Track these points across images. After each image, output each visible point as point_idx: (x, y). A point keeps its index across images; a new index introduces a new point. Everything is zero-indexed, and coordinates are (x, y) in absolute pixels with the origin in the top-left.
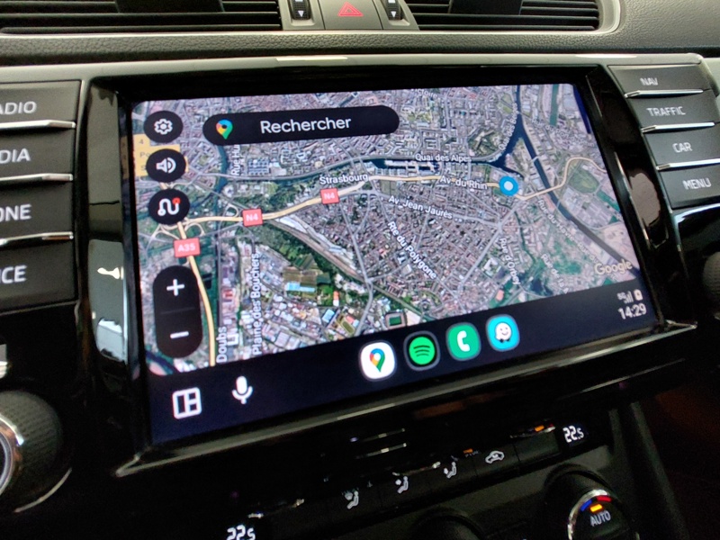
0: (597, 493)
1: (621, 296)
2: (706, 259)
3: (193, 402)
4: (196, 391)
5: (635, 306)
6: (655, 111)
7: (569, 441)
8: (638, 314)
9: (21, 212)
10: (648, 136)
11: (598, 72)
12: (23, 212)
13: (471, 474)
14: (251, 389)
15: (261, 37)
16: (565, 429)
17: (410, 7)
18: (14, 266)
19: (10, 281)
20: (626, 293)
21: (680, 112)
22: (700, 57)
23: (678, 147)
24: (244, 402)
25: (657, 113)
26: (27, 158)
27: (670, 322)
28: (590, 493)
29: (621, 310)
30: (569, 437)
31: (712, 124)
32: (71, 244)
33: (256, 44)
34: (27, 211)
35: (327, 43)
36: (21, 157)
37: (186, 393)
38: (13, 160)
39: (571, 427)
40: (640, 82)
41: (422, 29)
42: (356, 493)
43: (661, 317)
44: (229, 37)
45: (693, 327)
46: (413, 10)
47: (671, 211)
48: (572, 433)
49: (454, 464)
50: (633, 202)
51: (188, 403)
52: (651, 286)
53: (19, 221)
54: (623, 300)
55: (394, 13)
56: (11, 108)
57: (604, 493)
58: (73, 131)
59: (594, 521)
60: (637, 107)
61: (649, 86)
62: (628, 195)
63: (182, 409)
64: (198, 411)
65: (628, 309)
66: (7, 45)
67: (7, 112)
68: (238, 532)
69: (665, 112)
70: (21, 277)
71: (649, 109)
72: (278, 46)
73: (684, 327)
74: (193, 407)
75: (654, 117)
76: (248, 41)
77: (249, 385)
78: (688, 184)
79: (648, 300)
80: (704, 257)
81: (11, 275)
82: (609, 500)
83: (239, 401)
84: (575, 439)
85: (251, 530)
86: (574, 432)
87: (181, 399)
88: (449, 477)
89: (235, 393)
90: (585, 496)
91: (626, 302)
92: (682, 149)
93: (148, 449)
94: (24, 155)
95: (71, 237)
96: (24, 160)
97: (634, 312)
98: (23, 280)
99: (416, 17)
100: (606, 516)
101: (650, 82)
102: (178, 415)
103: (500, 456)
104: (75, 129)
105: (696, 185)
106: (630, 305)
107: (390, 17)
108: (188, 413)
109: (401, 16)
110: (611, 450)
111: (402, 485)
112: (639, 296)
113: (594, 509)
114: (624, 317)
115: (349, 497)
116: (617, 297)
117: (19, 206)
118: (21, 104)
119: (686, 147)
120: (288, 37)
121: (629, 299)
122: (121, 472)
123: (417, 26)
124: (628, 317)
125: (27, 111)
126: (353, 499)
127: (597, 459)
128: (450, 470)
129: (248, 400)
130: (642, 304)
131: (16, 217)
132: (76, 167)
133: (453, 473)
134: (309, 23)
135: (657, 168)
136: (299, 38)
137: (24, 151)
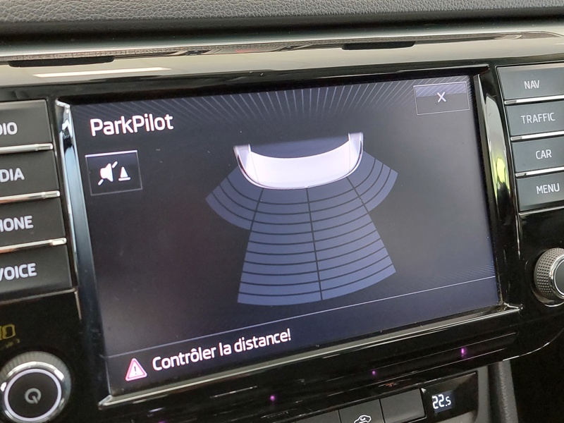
7: (437, 407)
12: (27, 222)
18: (27, 264)
19: (26, 276)
23: (539, 155)
26: (22, 177)
30: (437, 404)
34: (30, 221)
36: (17, 176)
38: (12, 179)
53: (25, 229)
58: (52, 152)
69: (537, 118)
70: (33, 272)
78: (540, 189)
81: (25, 271)
84: (442, 406)
86: (442, 401)
92: (542, 156)
94: (19, 174)
95: (65, 242)
96: (20, 179)
98: (35, 274)
105: (547, 190)
117: (24, 217)
118: (4, 125)
119: (546, 154)
125: (10, 132)
131: (22, 227)
135: (515, 176)
137: (18, 170)
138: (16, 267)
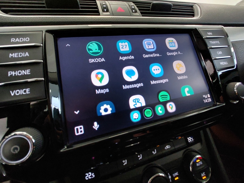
0: (198, 156)
1: (204, 96)
2: (227, 85)
3: (81, 130)
4: (82, 126)
5: (208, 99)
6: (212, 42)
7: (189, 142)
8: (209, 101)
9: (27, 72)
10: (210, 49)
11: (195, 30)
12: (28, 72)
13: (160, 153)
14: (98, 126)
15: (94, 18)
16: (188, 138)
17: (139, 9)
18: (26, 89)
19: (25, 93)
20: (205, 95)
21: (218, 43)
22: (223, 27)
24: (96, 129)
25: (212, 43)
26: (28, 55)
27: (218, 103)
28: (196, 157)
29: (204, 100)
30: (189, 141)
31: (227, 46)
32: (44, 81)
33: (93, 20)
34: (29, 72)
35: (115, 20)
36: (26, 55)
37: (79, 127)
38: (24, 56)
39: (190, 138)
40: (207, 34)
41: (143, 16)
42: (126, 160)
43: (215, 102)
44: (84, 17)
45: (224, 104)
46: (139, 10)
47: (217, 71)
48: (190, 139)
49: (155, 150)
50: (207, 69)
51: (79, 130)
52: (212, 93)
53: (27, 74)
54: (205, 97)
55: (134, 11)
56: (22, 40)
57: (200, 156)
58: (42, 47)
59: (198, 165)
60: (207, 41)
61: (210, 35)
62: (205, 66)
63: (78, 132)
64: (83, 132)
65: (206, 100)
66: (13, 19)
67: (20, 41)
68: (89, 174)
69: (214, 42)
70: (28, 92)
71: (210, 42)
72: (100, 21)
73: (221, 105)
74: (81, 131)
75: (212, 44)
76: (90, 19)
77: (98, 124)
78: (221, 63)
79: (212, 97)
80: (226, 84)
81: (25, 91)
82: (202, 158)
83: (95, 129)
84: (191, 141)
85: (93, 174)
86: (191, 139)
87: (77, 129)
88: (154, 154)
89: (94, 127)
90: (194, 158)
91: (205, 98)
92: (219, 53)
93: (68, 145)
94: (27, 54)
95: (44, 80)
96: (27, 56)
97: (208, 101)
98: (29, 93)
99: (140, 12)
100: (201, 163)
101: (210, 34)
102: (76, 134)
103: (169, 147)
104: (42, 46)
105: (224, 64)
106: (207, 99)
107: (133, 12)
108: (80, 133)
109: (136, 12)
110: (202, 144)
111: (140, 157)
112: (209, 96)
113: (197, 161)
114: (205, 102)
115: (124, 161)
116: (203, 97)
117: (27, 70)
118: (24, 38)
119: (220, 53)
120: (102, 18)
121: (206, 97)
122: (61, 151)
123: (141, 15)
124: (206, 102)
125: (26, 41)
126: (125, 162)
127: (197, 147)
128: (154, 152)
129: (98, 129)
130: (210, 98)
131: (26, 74)
132: (44, 58)
133: (155, 153)
134: (108, 13)
135: (213, 59)
136: (106, 18)
137: (27, 53)
138: (21, 90)
